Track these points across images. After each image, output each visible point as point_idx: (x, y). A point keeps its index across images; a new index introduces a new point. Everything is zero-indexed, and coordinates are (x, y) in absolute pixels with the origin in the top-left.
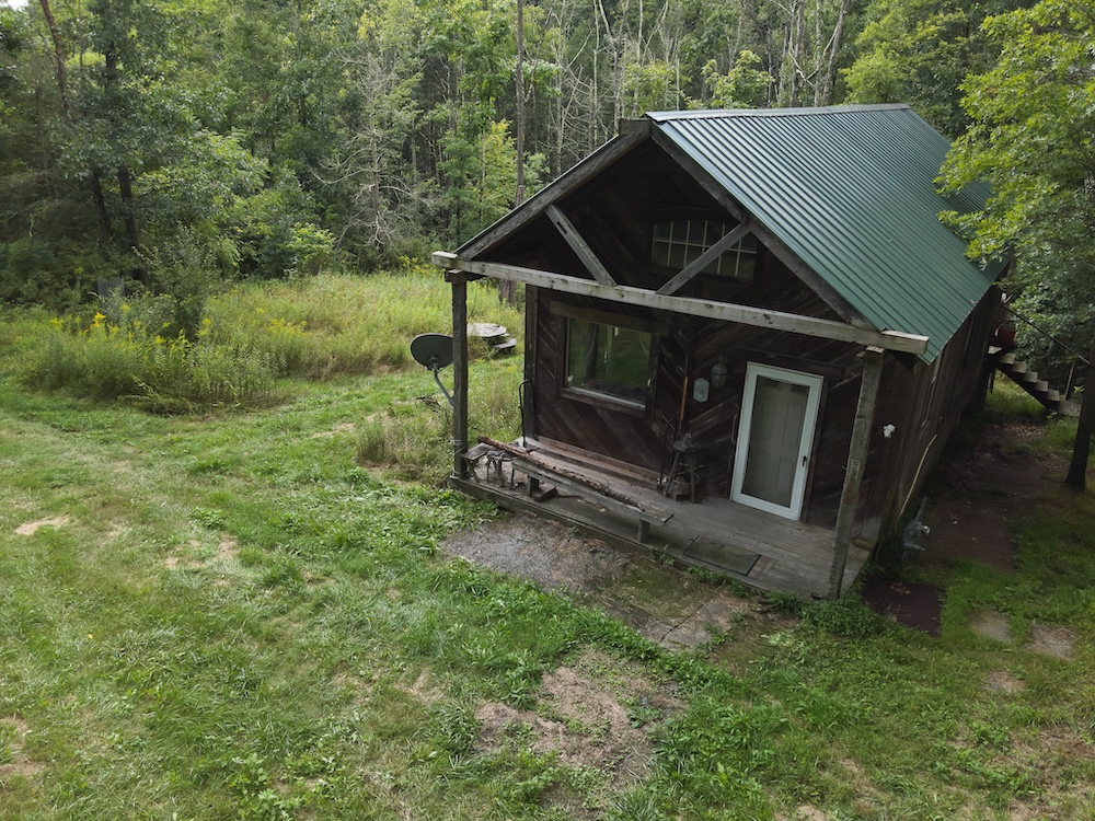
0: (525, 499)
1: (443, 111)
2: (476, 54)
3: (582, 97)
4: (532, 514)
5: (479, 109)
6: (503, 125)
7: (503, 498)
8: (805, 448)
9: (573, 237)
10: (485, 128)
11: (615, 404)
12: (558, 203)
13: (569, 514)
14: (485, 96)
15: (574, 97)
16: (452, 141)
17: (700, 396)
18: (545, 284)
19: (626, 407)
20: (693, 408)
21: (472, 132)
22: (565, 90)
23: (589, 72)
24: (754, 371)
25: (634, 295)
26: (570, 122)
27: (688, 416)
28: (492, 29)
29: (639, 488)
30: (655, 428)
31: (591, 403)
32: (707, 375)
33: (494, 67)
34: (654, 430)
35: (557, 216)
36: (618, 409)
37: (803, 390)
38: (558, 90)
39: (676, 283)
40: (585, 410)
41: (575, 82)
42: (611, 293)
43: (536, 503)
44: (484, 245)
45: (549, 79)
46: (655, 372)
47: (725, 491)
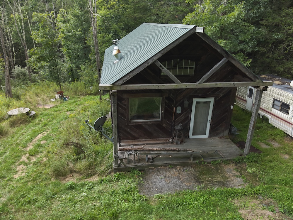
0: (147, 164)
4: (152, 168)
7: (139, 167)
8: (210, 118)
9: (166, 70)
11: (150, 122)
13: (165, 162)
17: (179, 112)
19: (154, 121)
20: (177, 116)
24: (195, 101)
27: (175, 118)
29: (167, 145)
31: (141, 124)
32: (181, 105)
34: (164, 126)
36: (151, 123)
37: (209, 102)
43: (152, 164)
46: (164, 108)
47: (187, 137)
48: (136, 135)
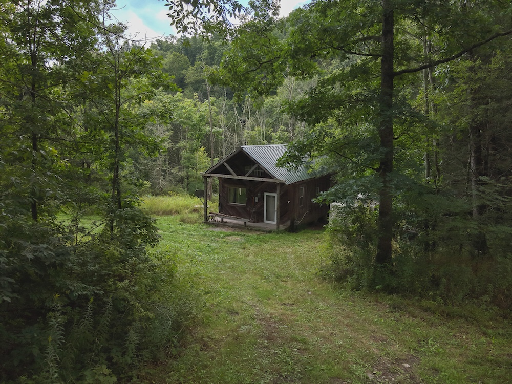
0: (221, 223)
1: (182, 144)
2: (194, 125)
3: (231, 139)
5: (195, 143)
6: (203, 149)
8: (276, 209)
9: (229, 168)
10: (197, 150)
12: (225, 162)
13: (230, 225)
14: (198, 139)
15: (228, 139)
16: (184, 154)
17: (256, 201)
18: (224, 177)
19: (242, 206)
20: (255, 203)
21: (193, 151)
22: (225, 136)
23: (233, 130)
24: (266, 194)
25: (240, 178)
26: (228, 148)
27: (254, 205)
28: (200, 117)
30: (248, 209)
31: (235, 206)
32: (257, 196)
33: (200, 130)
35: (225, 164)
37: (274, 197)
38: (223, 137)
39: (247, 175)
40: (233, 207)
41: (229, 134)
42: (236, 177)
43: (223, 224)
44: (211, 170)
45: (219, 133)
46: (247, 196)
47: (262, 221)
48: (232, 214)
